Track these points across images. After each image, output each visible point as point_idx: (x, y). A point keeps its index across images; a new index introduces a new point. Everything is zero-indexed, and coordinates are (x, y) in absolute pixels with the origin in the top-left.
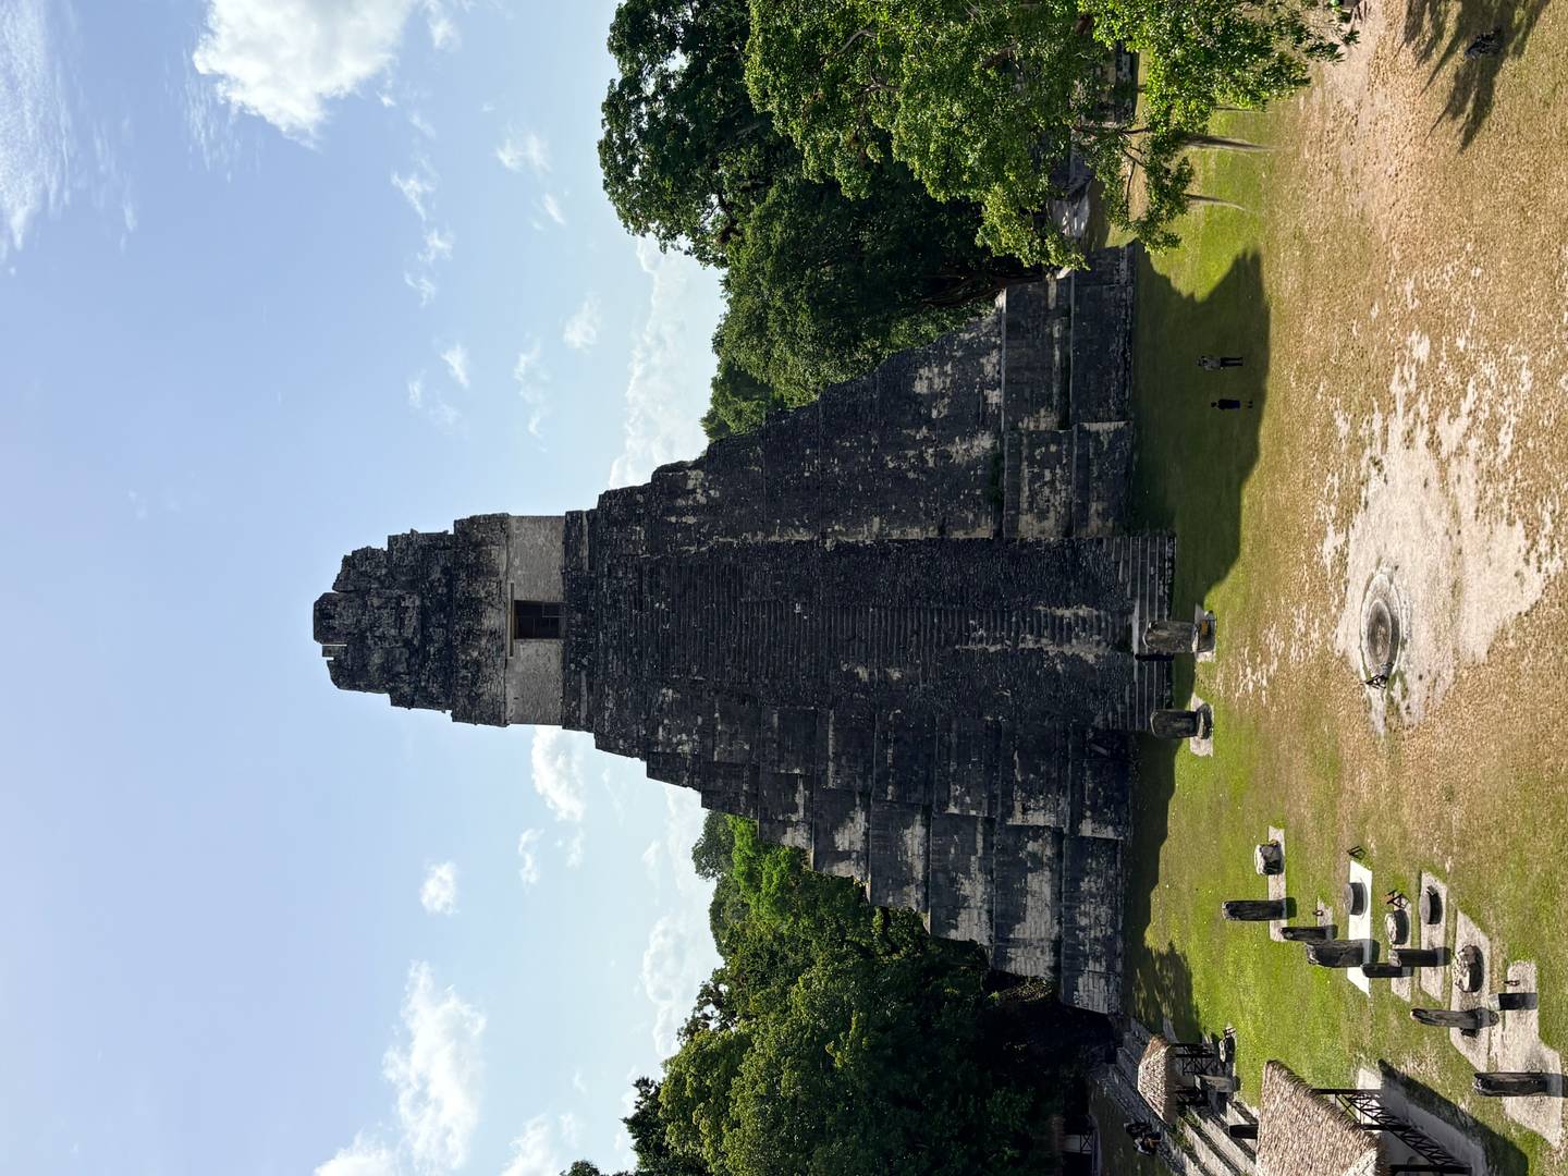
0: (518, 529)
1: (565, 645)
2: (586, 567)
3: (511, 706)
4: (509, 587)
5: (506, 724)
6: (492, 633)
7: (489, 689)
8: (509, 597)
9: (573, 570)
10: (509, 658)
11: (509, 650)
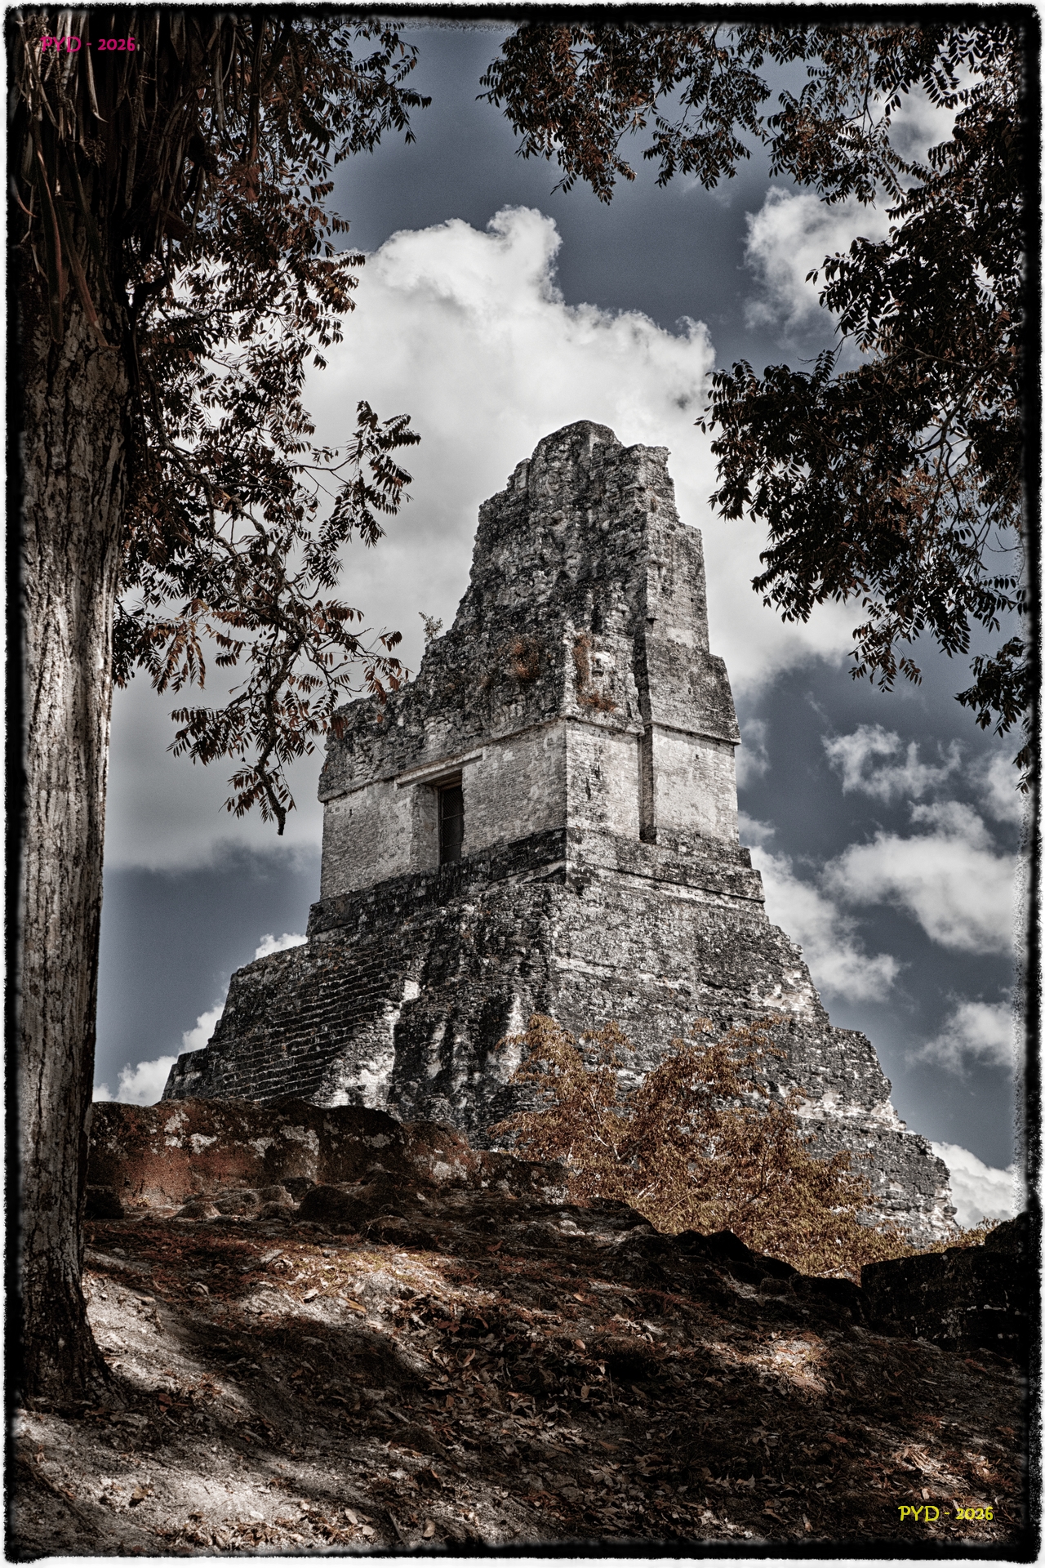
0: (550, 744)
1: (405, 877)
4: (475, 753)
5: (322, 803)
6: (421, 742)
7: (357, 759)
8: (463, 759)
9: (493, 862)
10: (395, 783)
11: (403, 779)
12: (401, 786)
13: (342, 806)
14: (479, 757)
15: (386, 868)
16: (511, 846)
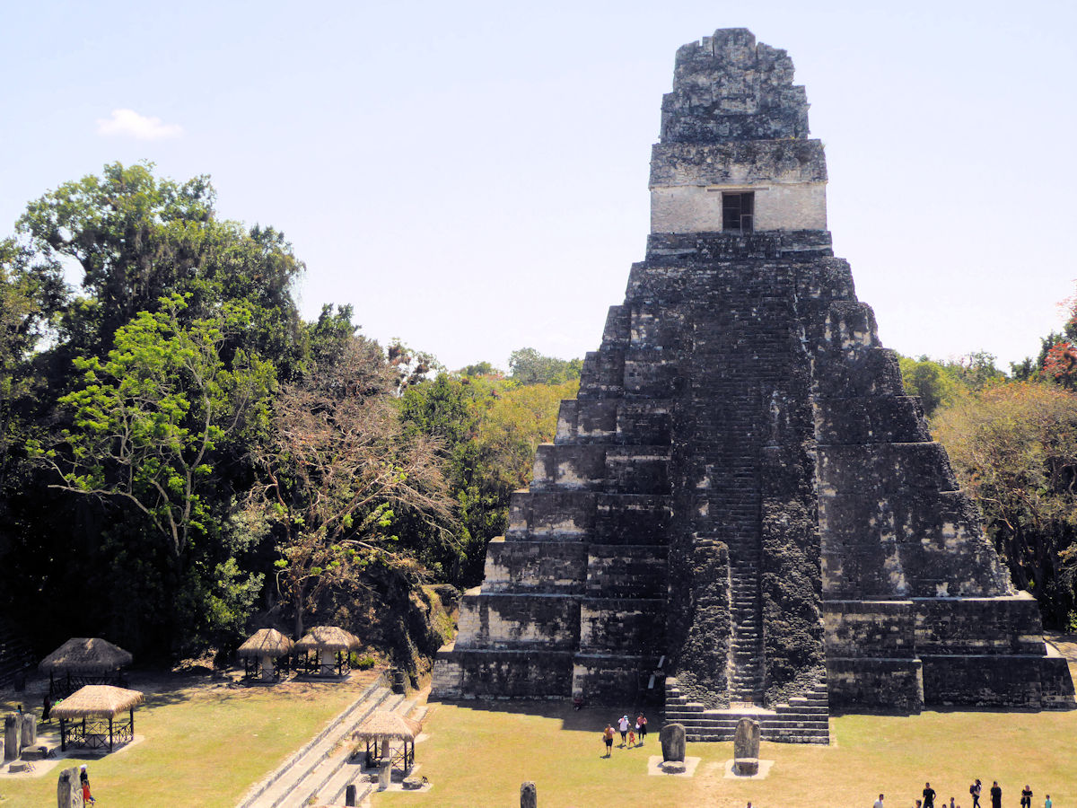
0: (815, 192)
1: (718, 234)
2: (784, 249)
3: (666, 191)
4: (766, 186)
5: (651, 188)
6: (726, 174)
7: (680, 172)
8: (758, 187)
9: (781, 238)
10: (706, 189)
11: (712, 188)
12: (709, 190)
13: (664, 192)
14: (768, 189)
15: (702, 226)
16: (794, 233)
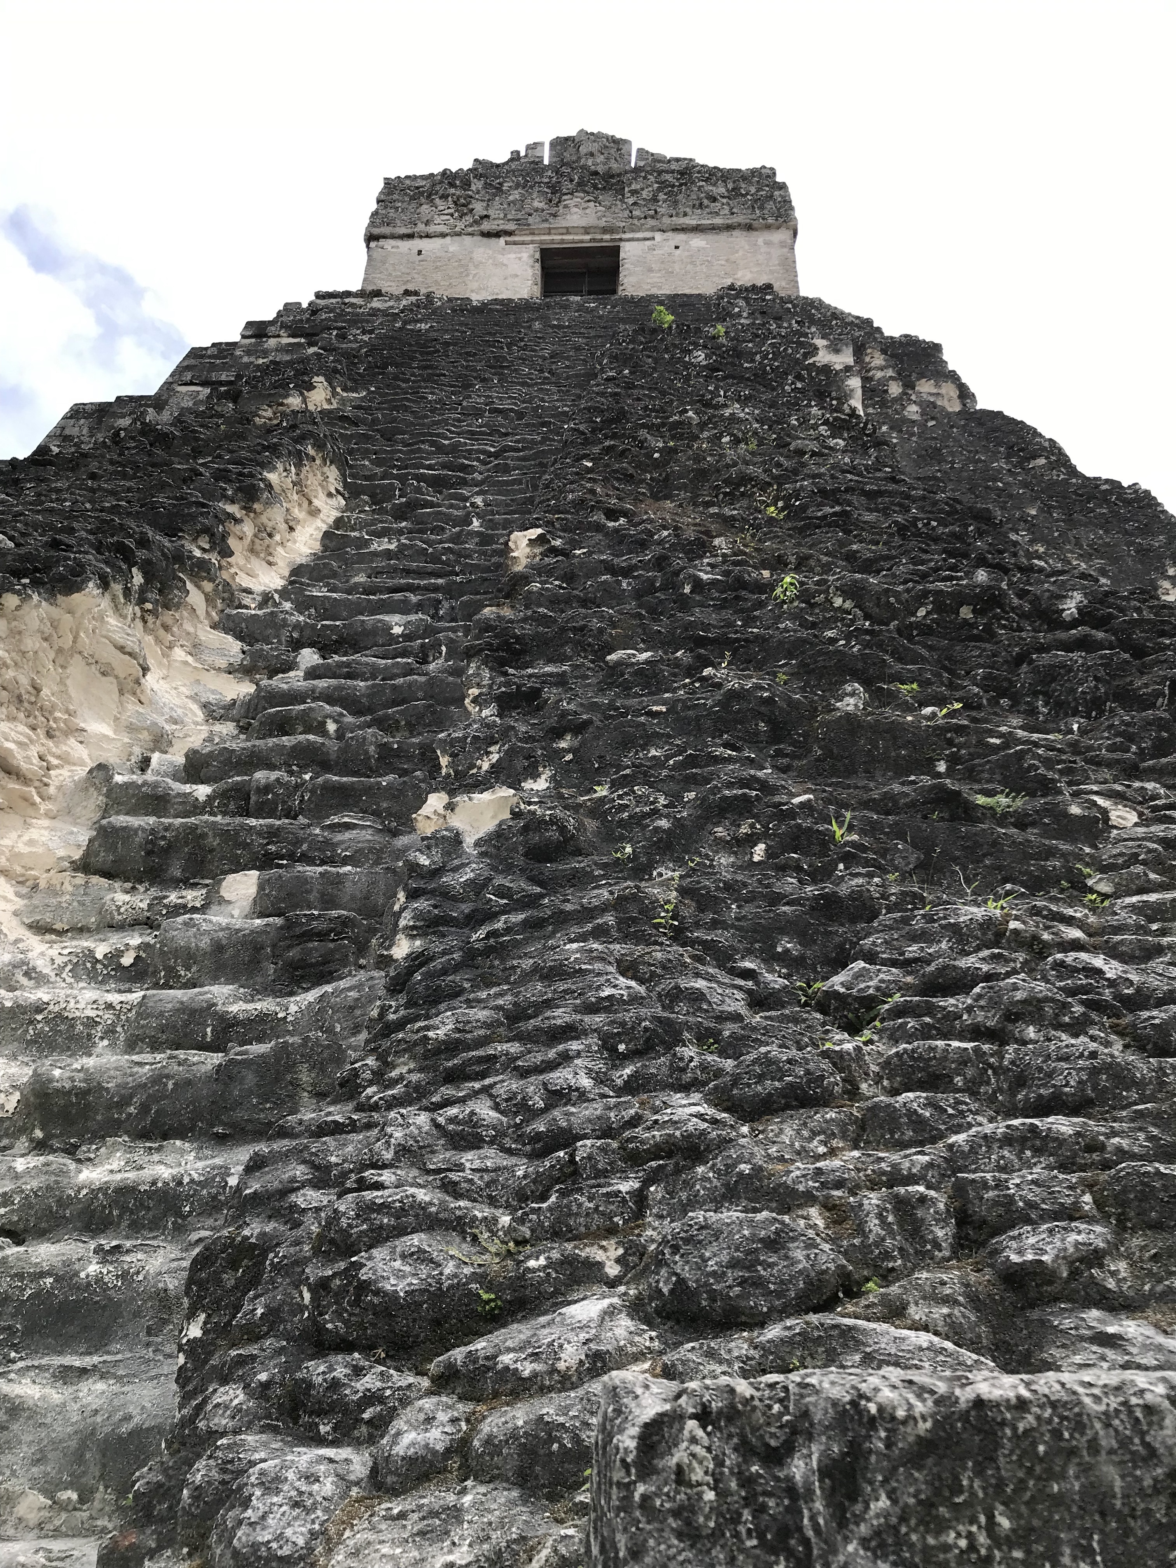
0: (769, 243)
3: (405, 246)
4: (648, 234)
5: (370, 238)
8: (624, 236)
10: (502, 240)
11: (516, 238)
12: (507, 243)
13: (401, 247)
14: (649, 239)
